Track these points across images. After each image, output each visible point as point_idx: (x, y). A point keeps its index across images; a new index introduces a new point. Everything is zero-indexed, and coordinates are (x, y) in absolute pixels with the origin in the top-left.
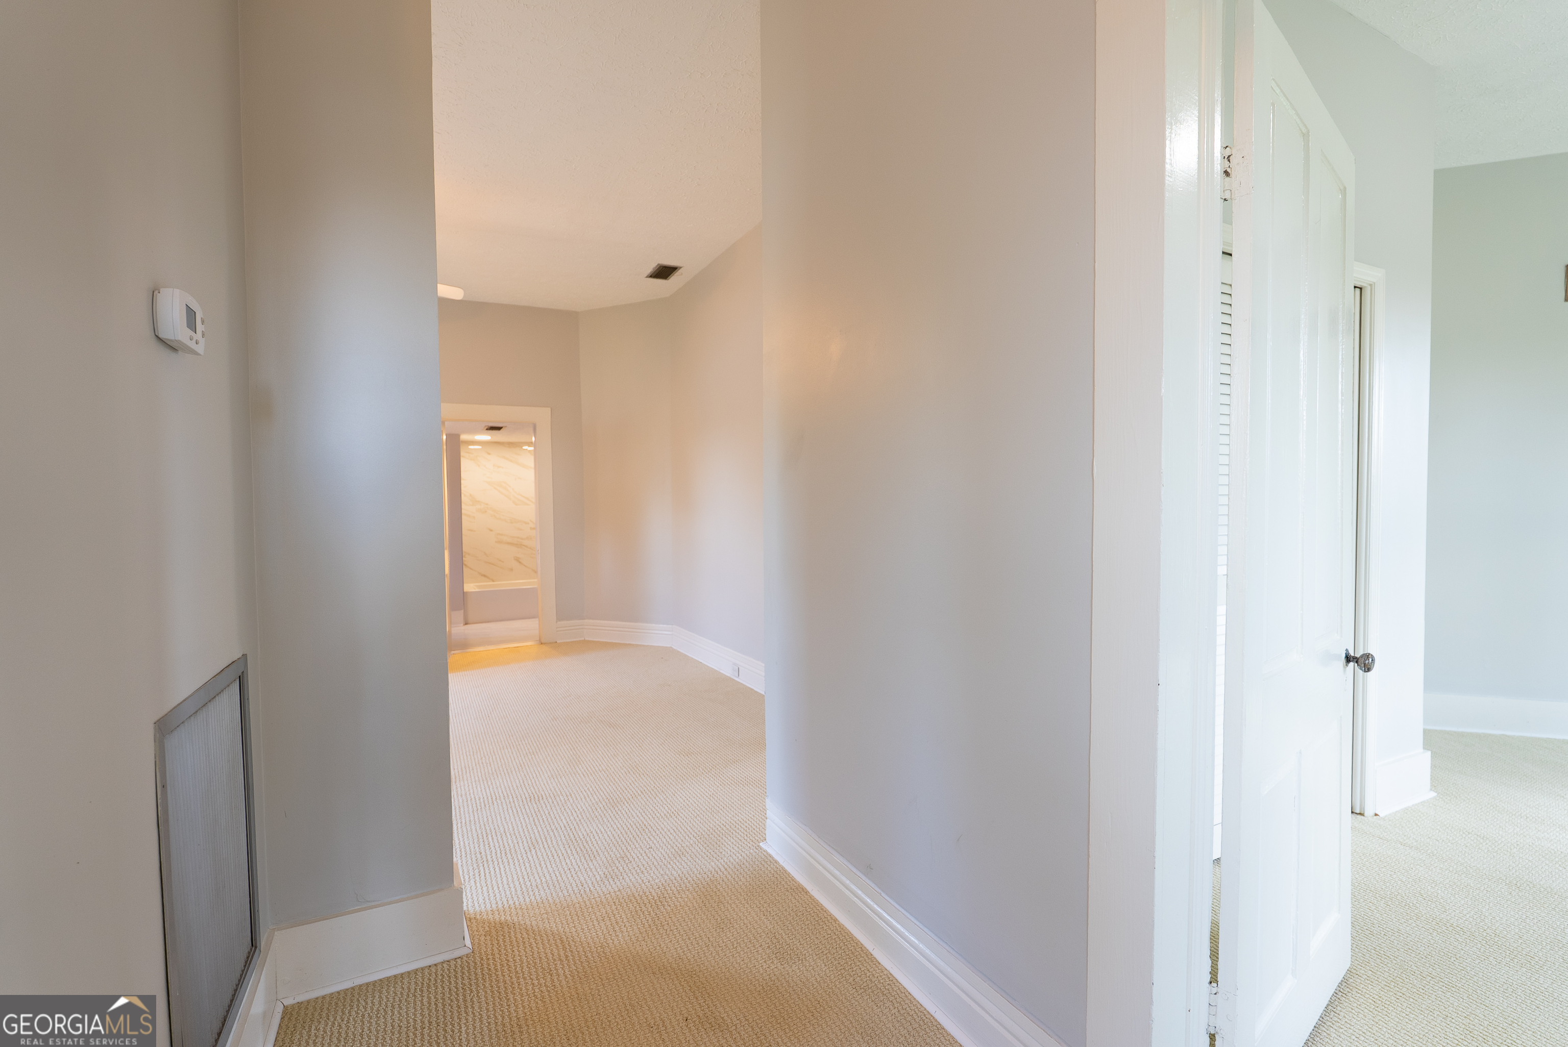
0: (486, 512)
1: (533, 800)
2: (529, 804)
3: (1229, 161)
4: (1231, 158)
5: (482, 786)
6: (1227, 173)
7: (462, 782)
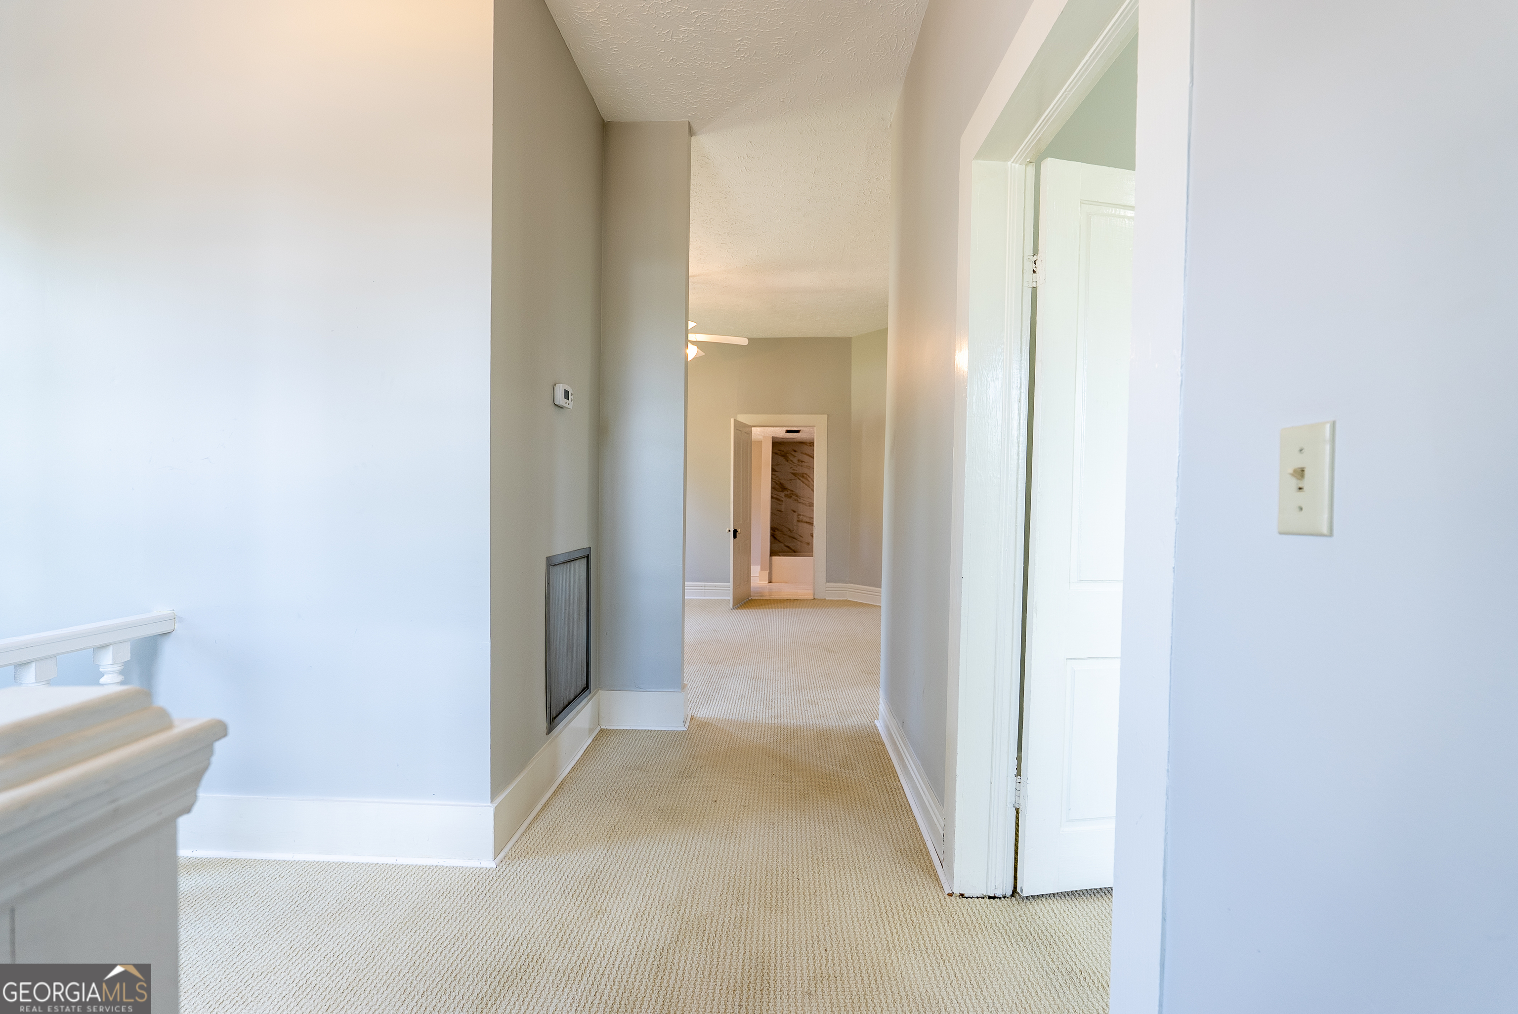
0: (791, 497)
1: (754, 679)
2: (751, 680)
3: (1035, 264)
4: (1036, 262)
5: (730, 668)
6: (1034, 272)
7: (720, 665)
